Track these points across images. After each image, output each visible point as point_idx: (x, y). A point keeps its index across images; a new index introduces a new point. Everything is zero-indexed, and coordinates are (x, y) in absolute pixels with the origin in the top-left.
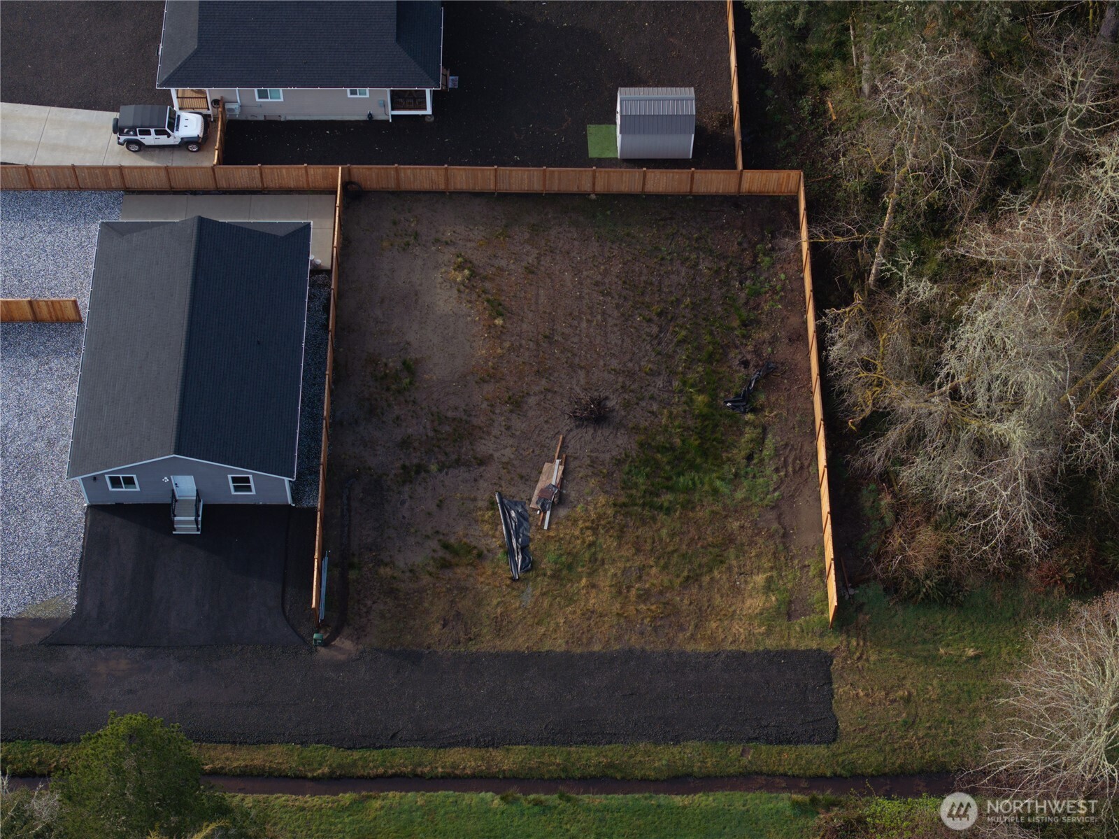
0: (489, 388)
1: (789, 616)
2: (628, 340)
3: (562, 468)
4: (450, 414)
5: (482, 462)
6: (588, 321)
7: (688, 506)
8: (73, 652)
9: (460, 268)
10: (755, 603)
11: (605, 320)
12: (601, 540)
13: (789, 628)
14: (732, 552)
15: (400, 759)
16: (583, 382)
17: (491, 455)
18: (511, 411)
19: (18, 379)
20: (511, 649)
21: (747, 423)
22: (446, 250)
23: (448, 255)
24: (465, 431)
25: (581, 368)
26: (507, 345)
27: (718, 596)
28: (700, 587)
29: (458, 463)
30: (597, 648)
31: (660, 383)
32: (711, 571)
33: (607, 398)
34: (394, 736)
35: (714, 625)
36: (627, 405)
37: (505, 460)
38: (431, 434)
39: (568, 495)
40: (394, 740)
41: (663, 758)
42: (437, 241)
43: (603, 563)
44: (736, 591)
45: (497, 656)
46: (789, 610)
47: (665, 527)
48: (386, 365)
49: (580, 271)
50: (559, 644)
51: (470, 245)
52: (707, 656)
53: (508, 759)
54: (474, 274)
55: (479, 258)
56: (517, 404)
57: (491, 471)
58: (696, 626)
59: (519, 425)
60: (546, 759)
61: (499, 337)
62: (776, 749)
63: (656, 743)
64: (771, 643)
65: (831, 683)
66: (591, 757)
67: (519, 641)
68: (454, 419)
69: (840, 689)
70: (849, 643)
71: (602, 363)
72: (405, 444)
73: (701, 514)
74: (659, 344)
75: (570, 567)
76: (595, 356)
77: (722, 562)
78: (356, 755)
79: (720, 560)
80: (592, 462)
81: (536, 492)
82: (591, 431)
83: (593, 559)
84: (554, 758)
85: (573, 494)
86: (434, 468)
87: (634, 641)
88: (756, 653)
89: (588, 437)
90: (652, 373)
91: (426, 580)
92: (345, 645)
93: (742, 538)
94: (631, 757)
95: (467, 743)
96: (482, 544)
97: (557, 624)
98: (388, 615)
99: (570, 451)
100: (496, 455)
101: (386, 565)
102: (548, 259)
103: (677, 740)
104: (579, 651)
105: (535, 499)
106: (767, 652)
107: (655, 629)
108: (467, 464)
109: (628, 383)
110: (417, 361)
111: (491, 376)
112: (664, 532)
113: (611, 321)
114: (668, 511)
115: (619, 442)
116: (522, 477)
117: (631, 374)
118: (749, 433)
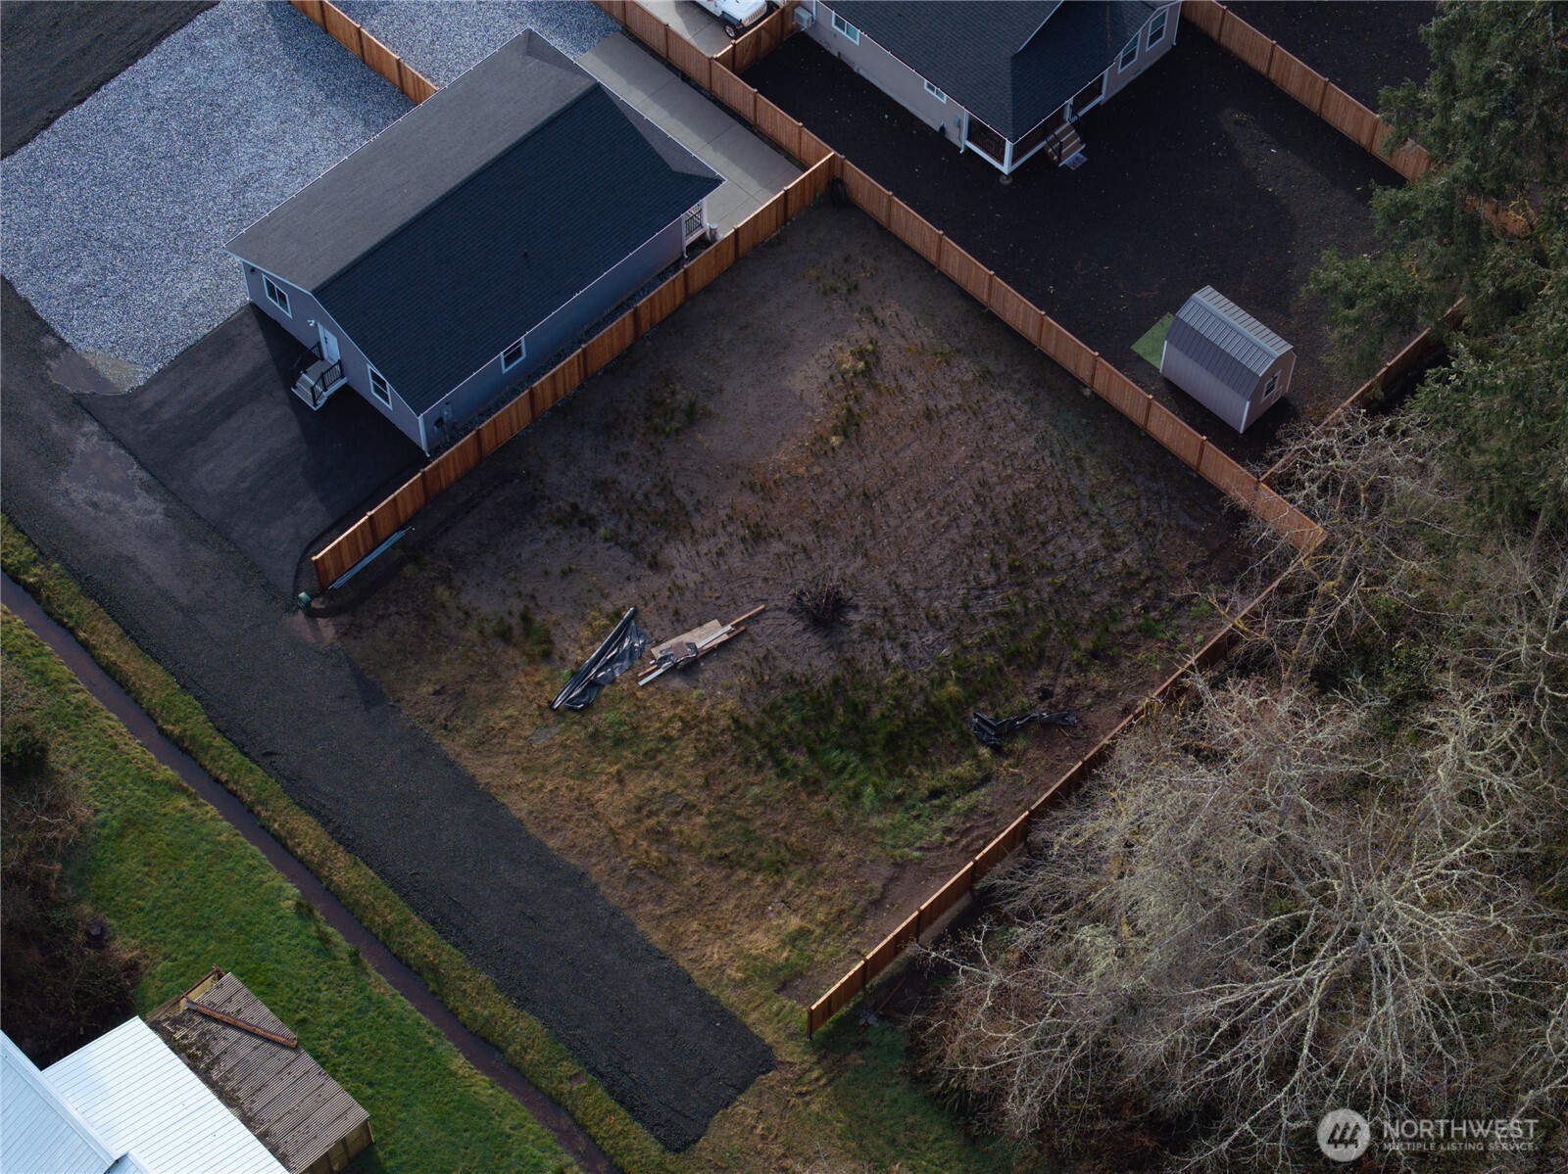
0: (748, 500)
1: (783, 988)
2: (948, 567)
3: (725, 637)
4: (680, 493)
5: (655, 566)
6: (929, 515)
7: (812, 786)
8: (90, 427)
9: (860, 354)
10: (761, 942)
11: (947, 527)
12: (682, 743)
13: (767, 999)
14: (801, 871)
15: (253, 781)
16: (849, 571)
17: (673, 567)
18: (743, 540)
19: (328, 134)
20: (471, 771)
21: (975, 756)
22: (867, 327)
23: (862, 334)
24: (674, 521)
25: (865, 555)
26: (817, 470)
27: (733, 902)
28: (727, 877)
29: (632, 546)
30: (553, 843)
31: (930, 637)
32: (757, 871)
33: (856, 608)
34: (270, 754)
35: (695, 925)
36: (869, 631)
37: (680, 582)
38: (639, 497)
39: (702, 671)
40: (265, 758)
41: (491, 1007)
42: (870, 310)
43: (656, 768)
44: (759, 912)
45: (451, 764)
46: (787, 980)
47: (764, 785)
48: (673, 393)
49: (981, 458)
50: (519, 806)
51: (899, 341)
52: (650, 949)
53: (347, 872)
54: (867, 373)
55: (891, 359)
56: (758, 536)
57: (655, 582)
58: (677, 912)
59: (735, 560)
60: (380, 905)
61: (816, 456)
62: (610, 1104)
63: (499, 988)
64: (729, 997)
65: (741, 1092)
66: (424, 942)
67: (485, 771)
68: (678, 501)
69: (745, 1107)
70: (810, 1070)
71: (892, 568)
72: (603, 486)
73: (817, 806)
74: (978, 598)
75: (619, 742)
76: (894, 556)
77: (778, 871)
78: (218, 741)
79: (778, 868)
80: (765, 658)
81: (674, 641)
82: (800, 626)
83: (651, 754)
84: (390, 911)
85: (708, 674)
86: (602, 531)
87: (597, 870)
88: (702, 993)
89: (790, 630)
90: (934, 621)
91: (472, 633)
92: (328, 629)
93: (827, 867)
94: (461, 978)
95: (325, 822)
96: (563, 645)
97: (542, 786)
98: (397, 637)
99: (754, 628)
100: (678, 571)
101: (450, 587)
102: (963, 418)
103: (523, 1003)
104: (532, 831)
105: (663, 646)
106: (715, 1001)
107: (631, 878)
108: (638, 557)
109: (897, 611)
110: (708, 415)
111: (763, 489)
112: (756, 790)
113: (953, 533)
114: (784, 773)
115: (815, 662)
116: (676, 613)
117: (909, 603)
118: (964, 769)
